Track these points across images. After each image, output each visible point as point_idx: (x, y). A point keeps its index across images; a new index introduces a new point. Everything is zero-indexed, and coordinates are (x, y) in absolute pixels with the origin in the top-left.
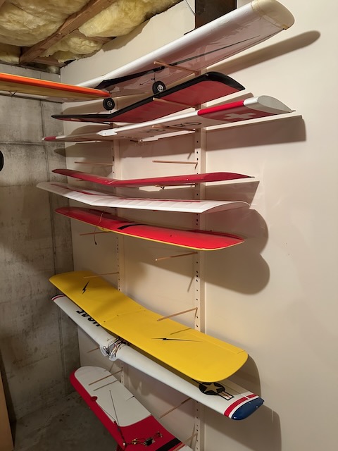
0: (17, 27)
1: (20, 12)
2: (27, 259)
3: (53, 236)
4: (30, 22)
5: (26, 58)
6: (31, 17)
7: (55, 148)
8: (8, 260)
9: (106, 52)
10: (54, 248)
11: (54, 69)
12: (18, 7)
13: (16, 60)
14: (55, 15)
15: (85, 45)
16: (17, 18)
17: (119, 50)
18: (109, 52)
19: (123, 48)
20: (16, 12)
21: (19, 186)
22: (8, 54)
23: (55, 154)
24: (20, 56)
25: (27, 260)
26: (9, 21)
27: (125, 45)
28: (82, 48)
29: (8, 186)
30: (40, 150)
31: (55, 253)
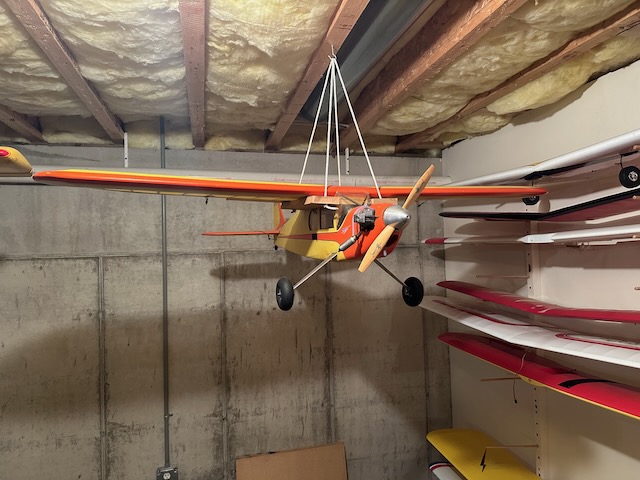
0: (411, 119)
1: (419, 104)
2: (393, 399)
3: (426, 369)
4: (429, 111)
5: (405, 146)
6: (431, 106)
7: (432, 250)
8: (370, 398)
9: (518, 126)
10: (427, 387)
11: (434, 152)
12: (420, 99)
13: (392, 149)
14: (461, 98)
15: (488, 122)
16: (414, 109)
17: (540, 123)
18: (523, 126)
19: (547, 119)
20: (415, 104)
21: (388, 299)
22: (383, 144)
23: (431, 257)
24: (396, 144)
25: (393, 402)
26: (404, 115)
27: (551, 115)
28: (484, 126)
29: (375, 300)
30: (414, 254)
31: (427, 395)
